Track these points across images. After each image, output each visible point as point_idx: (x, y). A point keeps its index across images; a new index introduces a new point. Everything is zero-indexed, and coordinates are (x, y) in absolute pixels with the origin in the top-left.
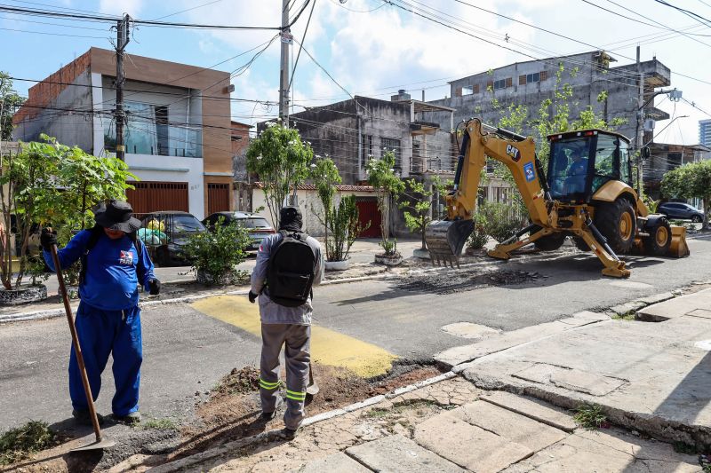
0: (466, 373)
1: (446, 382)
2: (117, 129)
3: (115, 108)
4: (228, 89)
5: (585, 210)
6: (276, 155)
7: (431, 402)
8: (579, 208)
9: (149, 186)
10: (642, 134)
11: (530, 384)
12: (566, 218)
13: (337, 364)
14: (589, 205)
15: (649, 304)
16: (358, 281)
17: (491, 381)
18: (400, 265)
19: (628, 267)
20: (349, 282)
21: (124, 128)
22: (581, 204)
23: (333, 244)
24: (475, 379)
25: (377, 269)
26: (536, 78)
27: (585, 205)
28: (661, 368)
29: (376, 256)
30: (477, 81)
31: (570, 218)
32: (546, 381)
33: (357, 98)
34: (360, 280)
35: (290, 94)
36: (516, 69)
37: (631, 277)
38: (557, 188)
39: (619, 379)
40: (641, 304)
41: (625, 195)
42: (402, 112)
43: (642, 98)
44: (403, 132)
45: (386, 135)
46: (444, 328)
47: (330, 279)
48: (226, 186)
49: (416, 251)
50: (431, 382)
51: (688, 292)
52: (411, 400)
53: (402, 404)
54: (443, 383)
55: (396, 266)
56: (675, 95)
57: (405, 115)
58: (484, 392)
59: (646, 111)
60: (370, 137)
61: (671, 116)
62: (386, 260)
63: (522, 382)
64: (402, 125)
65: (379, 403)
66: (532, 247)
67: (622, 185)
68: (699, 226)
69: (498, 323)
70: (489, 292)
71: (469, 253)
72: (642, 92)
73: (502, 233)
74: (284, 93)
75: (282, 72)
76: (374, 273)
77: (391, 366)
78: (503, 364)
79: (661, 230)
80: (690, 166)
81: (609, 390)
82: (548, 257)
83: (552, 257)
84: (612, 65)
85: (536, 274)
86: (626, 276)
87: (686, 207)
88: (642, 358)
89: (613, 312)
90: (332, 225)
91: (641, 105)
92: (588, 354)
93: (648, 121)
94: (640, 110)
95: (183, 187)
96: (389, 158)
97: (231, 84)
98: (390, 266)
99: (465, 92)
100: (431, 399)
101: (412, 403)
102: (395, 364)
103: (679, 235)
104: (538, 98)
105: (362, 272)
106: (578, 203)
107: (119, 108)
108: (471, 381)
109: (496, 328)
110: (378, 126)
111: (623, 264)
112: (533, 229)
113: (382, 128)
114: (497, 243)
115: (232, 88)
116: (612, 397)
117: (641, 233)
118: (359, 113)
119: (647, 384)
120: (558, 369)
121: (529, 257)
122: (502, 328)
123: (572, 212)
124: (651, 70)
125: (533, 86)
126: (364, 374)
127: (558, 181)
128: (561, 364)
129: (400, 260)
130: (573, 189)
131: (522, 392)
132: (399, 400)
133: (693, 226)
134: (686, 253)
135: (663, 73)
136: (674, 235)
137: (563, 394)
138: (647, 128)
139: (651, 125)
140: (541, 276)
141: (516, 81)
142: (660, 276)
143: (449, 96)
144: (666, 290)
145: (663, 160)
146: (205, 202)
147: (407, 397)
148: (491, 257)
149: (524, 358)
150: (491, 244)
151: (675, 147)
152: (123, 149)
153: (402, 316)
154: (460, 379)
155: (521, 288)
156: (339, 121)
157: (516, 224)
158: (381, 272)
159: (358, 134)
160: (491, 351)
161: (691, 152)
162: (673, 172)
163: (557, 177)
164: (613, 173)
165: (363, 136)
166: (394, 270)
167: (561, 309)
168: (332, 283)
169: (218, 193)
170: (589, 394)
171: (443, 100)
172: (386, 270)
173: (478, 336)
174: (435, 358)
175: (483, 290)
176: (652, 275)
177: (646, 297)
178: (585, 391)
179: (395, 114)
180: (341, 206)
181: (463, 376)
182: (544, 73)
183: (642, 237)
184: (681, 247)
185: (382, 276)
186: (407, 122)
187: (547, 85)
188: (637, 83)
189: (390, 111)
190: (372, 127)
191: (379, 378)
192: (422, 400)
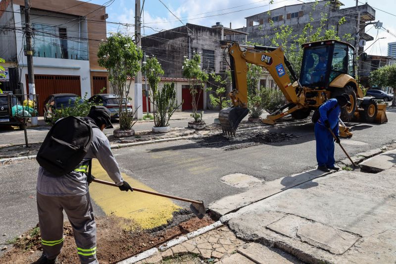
0: (230, 223)
1: (213, 232)
2: (26, 40)
3: (25, 26)
4: (104, 17)
5: (325, 93)
6: (116, 54)
7: (196, 255)
8: (321, 92)
9: (54, 78)
10: (358, 49)
11: (280, 238)
12: (312, 99)
13: (127, 217)
14: (327, 90)
15: (367, 158)
16: (174, 140)
17: (249, 233)
18: (204, 129)
19: (350, 130)
20: (168, 141)
21: (32, 40)
22: (322, 89)
23: (159, 115)
24: (236, 229)
25: (188, 131)
26: (297, 15)
27: (325, 90)
28: (386, 221)
29: (189, 123)
30: (262, 17)
31: (315, 98)
32: (293, 235)
33: (188, 25)
34: (176, 140)
35: (141, 20)
36: (285, 10)
37: (353, 137)
38: (307, 79)
39: (353, 234)
40: (361, 158)
41: (351, 84)
42: (215, 34)
43: (358, 26)
44: (216, 46)
45: (206, 47)
46: (223, 178)
47: (155, 139)
48: (105, 78)
49: (216, 120)
50: (200, 233)
51: (391, 148)
52: (180, 253)
53: (171, 257)
54: (210, 233)
55: (201, 130)
56: (378, 25)
57: (217, 36)
58: (242, 243)
59: (360, 35)
60: (196, 49)
61: (374, 39)
62: (195, 126)
63: (274, 235)
64: (216, 42)
65: (151, 257)
66: (290, 116)
67: (348, 77)
68: (390, 104)
69: (262, 174)
70: (259, 149)
71: (250, 121)
72: (359, 23)
73: (272, 108)
74: (137, 18)
75: (136, 5)
76: (186, 135)
77: (172, 216)
78: (260, 215)
79: (371, 107)
80: (387, 67)
81: (347, 248)
82: (299, 123)
83: (302, 123)
84: (341, 7)
85: (292, 135)
86: (350, 137)
87: (381, 92)
88: (369, 209)
89: (343, 164)
90: (157, 103)
91: (358, 31)
92: (327, 204)
93: (361, 41)
94: (357, 34)
95: (77, 78)
96: (197, 58)
97: (106, 13)
98: (198, 130)
99: (255, 24)
100: (196, 251)
101: (180, 256)
102: (175, 214)
103: (382, 110)
104: (297, 27)
105: (178, 134)
106: (320, 89)
107: (27, 26)
108: (233, 231)
109: (260, 178)
110: (201, 42)
111: (348, 129)
112: (291, 105)
113: (204, 43)
114: (268, 114)
115: (107, 16)
116: (350, 257)
117: (359, 109)
118: (189, 34)
119: (377, 241)
120: (304, 220)
121: (288, 123)
122: (264, 178)
123: (315, 94)
124: (364, 10)
125: (294, 20)
126: (147, 225)
127: (308, 75)
128: (305, 215)
129: (205, 126)
130: (317, 79)
131: (272, 245)
132: (169, 253)
133: (387, 104)
134: (386, 121)
135: (371, 12)
136: (379, 110)
137: (307, 252)
138: (361, 45)
139: (363, 44)
140: (295, 137)
141: (284, 17)
142: (371, 136)
143: (246, 26)
144: (376, 146)
145: (369, 65)
146: (91, 88)
147: (176, 250)
148: (263, 123)
149: (277, 209)
150: (265, 115)
151: (376, 57)
152: (31, 53)
153: (195, 168)
154: (225, 228)
155: (281, 145)
156: (177, 39)
157: (281, 102)
158: (191, 134)
159: (188, 47)
160: (253, 200)
161: (384, 60)
162: (376, 71)
163: (307, 72)
164: (343, 69)
165: (192, 48)
166: (200, 132)
167: (307, 162)
168: (156, 142)
169: (99, 82)
170: (328, 251)
171: (242, 29)
172: (195, 132)
173: (246, 185)
174: (210, 208)
175: (256, 147)
176: (366, 136)
177: (364, 152)
178: (326, 249)
179: (211, 35)
180: (164, 90)
181: (228, 226)
182: (301, 12)
183: (359, 111)
184: (383, 116)
185: (191, 136)
186: (218, 40)
187: (303, 19)
188: (356, 17)
189: (208, 33)
190: (197, 43)
191: (160, 228)
192: (189, 253)
